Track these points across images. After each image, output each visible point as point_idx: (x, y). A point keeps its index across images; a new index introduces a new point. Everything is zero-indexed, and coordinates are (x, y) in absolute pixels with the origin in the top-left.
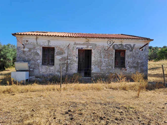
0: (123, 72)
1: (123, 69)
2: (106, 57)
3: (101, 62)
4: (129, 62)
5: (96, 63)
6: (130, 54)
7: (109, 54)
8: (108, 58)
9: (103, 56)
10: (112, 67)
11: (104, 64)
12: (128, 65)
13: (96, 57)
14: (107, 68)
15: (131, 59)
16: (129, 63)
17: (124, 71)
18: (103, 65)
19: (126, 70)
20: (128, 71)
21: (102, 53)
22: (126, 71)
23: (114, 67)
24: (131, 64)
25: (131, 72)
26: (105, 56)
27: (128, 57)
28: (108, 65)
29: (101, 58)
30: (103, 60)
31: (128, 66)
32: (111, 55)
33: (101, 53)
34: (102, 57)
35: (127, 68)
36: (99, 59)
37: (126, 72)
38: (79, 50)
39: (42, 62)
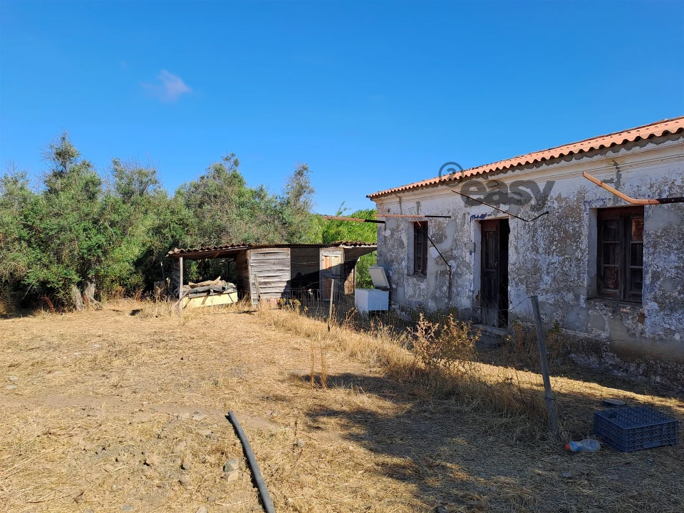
0: (628, 330)
1: (627, 309)
2: (554, 248)
3: (536, 270)
4: (656, 276)
5: (519, 272)
6: (662, 225)
7: (566, 232)
8: (561, 252)
9: (542, 244)
10: (577, 297)
11: (547, 279)
12: (652, 290)
13: (521, 250)
14: (558, 297)
15: (673, 257)
16: (659, 278)
17: (629, 323)
18: (543, 286)
19: (642, 317)
20: (654, 324)
21: (539, 231)
22: (642, 322)
23: (583, 298)
24: (668, 286)
25: (673, 333)
26: (551, 242)
27: (655, 247)
28: (566, 282)
29: (538, 252)
30: (543, 260)
31: (655, 299)
32: (574, 235)
33: (535, 231)
34: (540, 250)
35: (650, 306)
36: (530, 255)
37: (642, 332)
38: (483, 224)
39: (412, 266)
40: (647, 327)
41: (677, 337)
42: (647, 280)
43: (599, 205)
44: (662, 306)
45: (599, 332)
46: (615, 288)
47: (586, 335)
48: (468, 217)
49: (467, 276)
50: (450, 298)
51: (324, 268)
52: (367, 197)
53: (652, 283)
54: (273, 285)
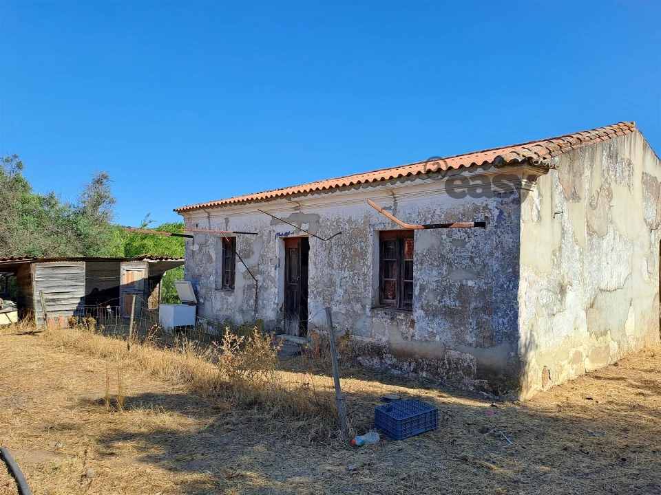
0: (403, 334)
1: (401, 316)
2: (346, 264)
3: (332, 283)
4: (422, 289)
5: (317, 286)
6: (427, 246)
7: (355, 250)
8: (352, 268)
9: (336, 260)
10: (364, 307)
11: (340, 291)
12: (420, 300)
13: (319, 266)
14: (349, 307)
15: (435, 273)
16: (424, 290)
17: (403, 328)
18: (337, 298)
19: (413, 322)
20: (421, 328)
21: (334, 249)
22: (413, 327)
23: (368, 307)
24: (431, 297)
25: (434, 335)
26: (344, 259)
27: (422, 264)
28: (353, 297)
29: (333, 268)
30: (337, 275)
31: (422, 308)
32: (361, 253)
33: (331, 249)
34: (335, 266)
35: (418, 313)
36: (327, 271)
37: (413, 336)
38: (287, 241)
39: (220, 280)
40: (417, 331)
41: (438, 338)
42: (416, 291)
43: (381, 228)
44: (427, 313)
45: (381, 337)
46: (393, 298)
47: (370, 340)
48: (273, 235)
49: (273, 290)
50: (256, 311)
51: (125, 283)
52: (174, 210)
53: (420, 294)
54: (63, 302)
